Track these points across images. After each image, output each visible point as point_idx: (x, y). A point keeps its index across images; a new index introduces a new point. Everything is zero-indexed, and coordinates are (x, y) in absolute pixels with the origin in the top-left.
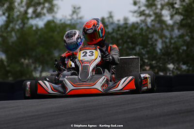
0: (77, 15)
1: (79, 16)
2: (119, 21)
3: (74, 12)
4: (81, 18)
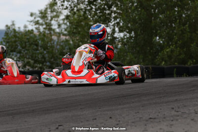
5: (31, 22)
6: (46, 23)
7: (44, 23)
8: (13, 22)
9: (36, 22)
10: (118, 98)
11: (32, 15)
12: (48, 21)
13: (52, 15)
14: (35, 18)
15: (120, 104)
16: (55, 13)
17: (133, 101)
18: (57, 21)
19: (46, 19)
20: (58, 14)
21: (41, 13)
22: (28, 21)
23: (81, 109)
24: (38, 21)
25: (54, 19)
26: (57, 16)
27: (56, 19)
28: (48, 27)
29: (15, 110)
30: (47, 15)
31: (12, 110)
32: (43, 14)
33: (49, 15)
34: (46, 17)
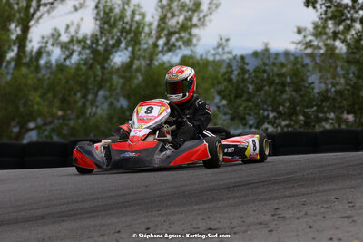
5: (299, 43)
6: (326, 45)
7: (321, 44)
8: (266, 44)
9: (307, 43)
11: (299, 31)
12: (329, 41)
14: (305, 37)
16: (341, 28)
18: (345, 40)
19: (324, 37)
21: (316, 27)
22: (293, 42)
24: (311, 41)
27: (343, 36)
28: (330, 52)
30: (327, 30)
32: (320, 29)
34: (326, 34)
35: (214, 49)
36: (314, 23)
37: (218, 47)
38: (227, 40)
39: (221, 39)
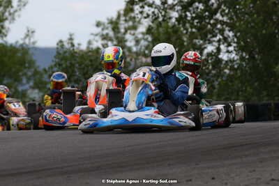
0: (30, 39)
1: (32, 40)
2: (79, 44)
3: (27, 36)
4: (34, 43)
5: (97, 35)
6: (117, 38)
8: (71, 35)
9: (103, 35)
10: (224, 148)
11: (98, 24)
13: (126, 25)
14: (103, 30)
15: (227, 159)
16: (130, 23)
17: (247, 153)
18: (134, 34)
20: (136, 24)
21: (111, 22)
22: (92, 34)
23: (169, 165)
24: (107, 34)
25: (129, 32)
26: (135, 28)
27: (132, 32)
28: (121, 44)
29: (72, 166)
30: (119, 25)
31: (67, 167)
32: (114, 25)
33: (123, 26)
34: (118, 28)
35: (22, 39)
36: (108, 19)
37: (25, 38)
38: (33, 32)
39: (28, 31)
